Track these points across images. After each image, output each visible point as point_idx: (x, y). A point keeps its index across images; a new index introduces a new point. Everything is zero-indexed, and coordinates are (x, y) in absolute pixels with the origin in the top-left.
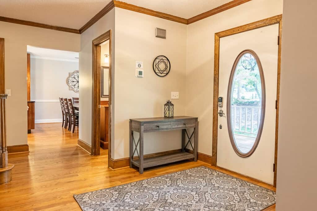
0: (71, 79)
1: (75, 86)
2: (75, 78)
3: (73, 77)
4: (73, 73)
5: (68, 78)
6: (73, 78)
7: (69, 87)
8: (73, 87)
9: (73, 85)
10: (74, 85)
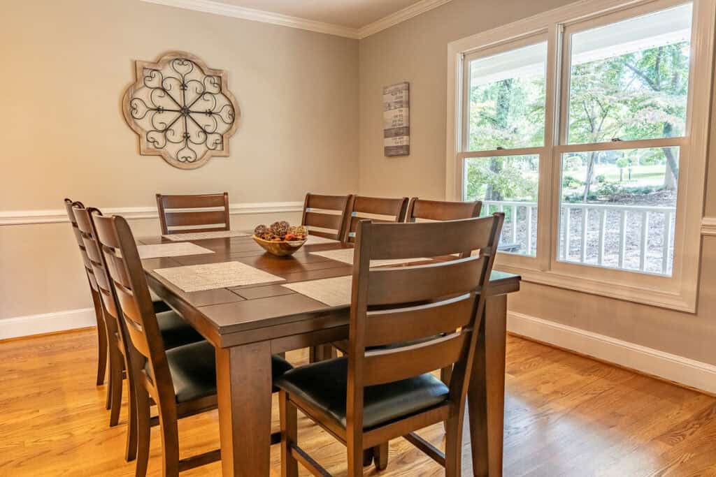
0: (143, 94)
1: (169, 134)
2: (164, 90)
3: (155, 83)
4: (158, 62)
5: (127, 91)
6: (159, 92)
7: (140, 136)
8: (159, 137)
9: (161, 127)
10: (166, 130)
